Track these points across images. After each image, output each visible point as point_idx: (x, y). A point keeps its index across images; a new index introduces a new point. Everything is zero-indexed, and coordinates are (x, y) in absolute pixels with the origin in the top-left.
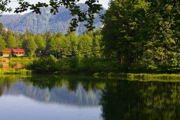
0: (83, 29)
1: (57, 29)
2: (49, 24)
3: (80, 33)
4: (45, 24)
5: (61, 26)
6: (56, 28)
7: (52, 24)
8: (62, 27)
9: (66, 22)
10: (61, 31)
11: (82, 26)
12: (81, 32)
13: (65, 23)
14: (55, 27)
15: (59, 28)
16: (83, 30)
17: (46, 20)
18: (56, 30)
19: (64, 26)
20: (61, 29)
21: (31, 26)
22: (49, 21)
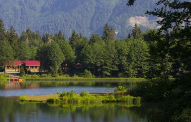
0: (97, 24)
1: (55, 25)
2: (41, 16)
3: (92, 31)
4: (34, 16)
5: (62, 20)
6: (53, 24)
7: (45, 16)
9: (70, 13)
10: (61, 27)
11: (96, 20)
12: (95, 29)
13: (68, 14)
14: (52, 22)
15: (58, 24)
16: (97, 26)
17: (35, 10)
18: (53, 26)
19: (65, 20)
20: (61, 24)
21: (10, 20)
22: (41, 11)
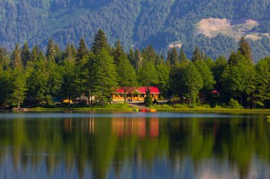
0: (145, 30)
1: (76, 31)
2: (50, 17)
3: (136, 42)
4: (39, 17)
5: (87, 23)
6: (72, 30)
7: (58, 18)
8: (89, 26)
9: (99, 13)
10: (85, 36)
11: (143, 25)
12: (141, 39)
13: (97, 15)
14: (70, 27)
15: (81, 30)
16: (144, 34)
17: (41, 7)
18: (72, 35)
19: (93, 24)
20: (85, 31)
22: (50, 9)
